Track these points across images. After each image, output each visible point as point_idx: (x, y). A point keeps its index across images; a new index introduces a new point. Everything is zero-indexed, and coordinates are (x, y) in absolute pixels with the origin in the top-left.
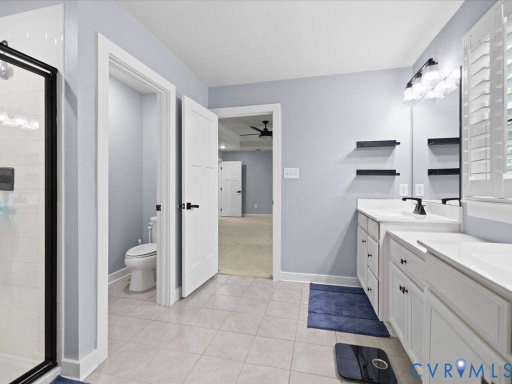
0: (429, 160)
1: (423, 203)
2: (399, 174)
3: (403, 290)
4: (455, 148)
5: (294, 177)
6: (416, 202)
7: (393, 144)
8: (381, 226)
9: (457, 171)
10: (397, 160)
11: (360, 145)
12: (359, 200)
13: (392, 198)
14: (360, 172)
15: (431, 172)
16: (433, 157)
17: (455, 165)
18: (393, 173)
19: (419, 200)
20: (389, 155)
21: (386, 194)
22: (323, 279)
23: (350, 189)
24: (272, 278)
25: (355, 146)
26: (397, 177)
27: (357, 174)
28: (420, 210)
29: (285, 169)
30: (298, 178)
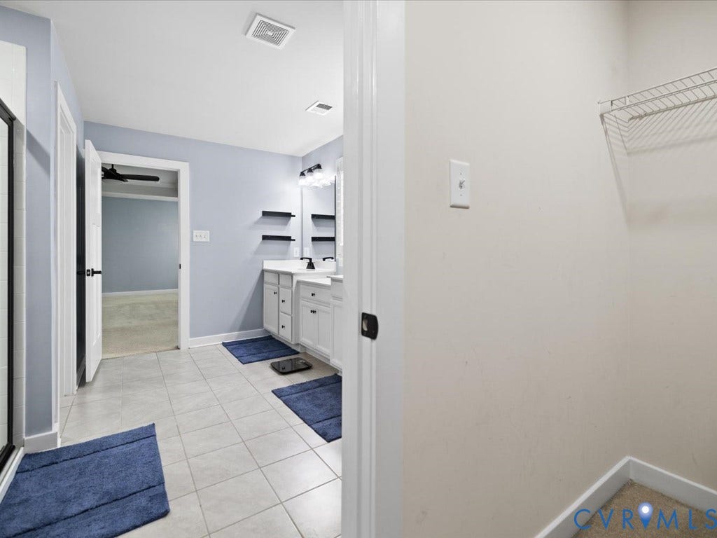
0: (312, 230)
1: (313, 261)
2: (294, 240)
3: (313, 312)
4: (331, 222)
5: (204, 240)
6: (308, 261)
7: (289, 215)
8: (294, 277)
9: (333, 239)
10: (292, 229)
11: (265, 214)
12: (265, 261)
13: (289, 259)
14: (265, 238)
15: (314, 239)
16: (315, 228)
17: (332, 235)
18: (288, 239)
19: (310, 259)
20: (286, 224)
21: (284, 256)
22: (233, 337)
23: (257, 252)
24: (178, 348)
25: (261, 215)
26: (292, 242)
27: (263, 239)
28: (311, 266)
29: (194, 231)
30: (208, 240)
